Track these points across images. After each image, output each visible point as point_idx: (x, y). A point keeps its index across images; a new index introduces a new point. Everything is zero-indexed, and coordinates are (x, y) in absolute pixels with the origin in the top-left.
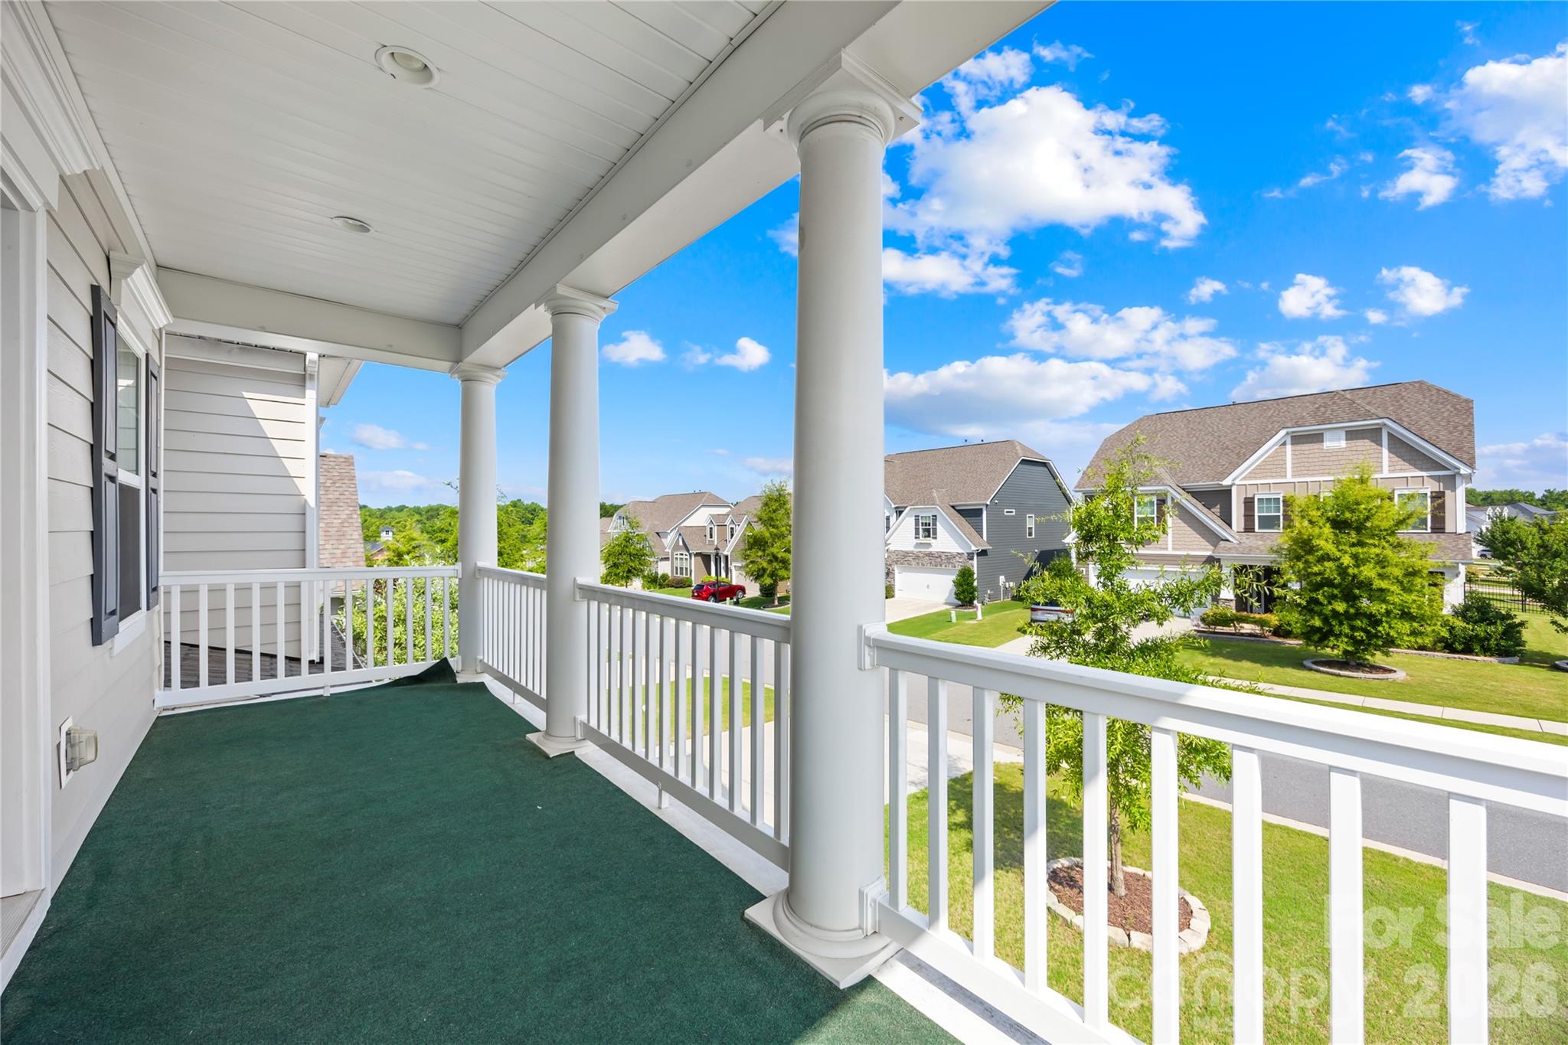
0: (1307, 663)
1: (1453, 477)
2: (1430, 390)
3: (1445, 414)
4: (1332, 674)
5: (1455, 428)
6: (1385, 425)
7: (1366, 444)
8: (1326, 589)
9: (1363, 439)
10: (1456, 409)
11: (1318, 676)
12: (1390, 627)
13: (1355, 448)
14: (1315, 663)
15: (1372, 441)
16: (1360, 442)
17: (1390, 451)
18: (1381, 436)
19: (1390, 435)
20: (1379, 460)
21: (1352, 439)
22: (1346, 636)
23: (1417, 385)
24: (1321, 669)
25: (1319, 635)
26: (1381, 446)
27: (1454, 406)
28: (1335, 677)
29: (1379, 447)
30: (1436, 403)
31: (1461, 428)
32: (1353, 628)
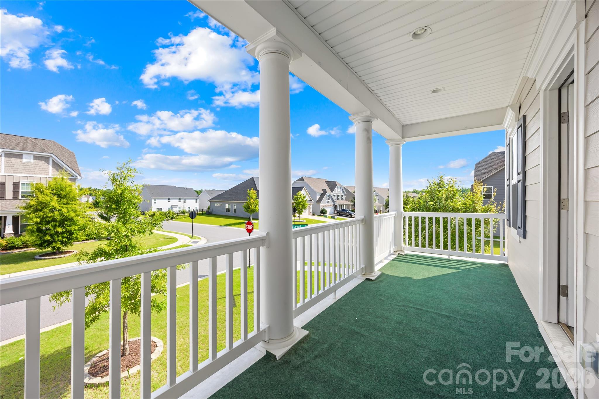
0: (37, 257)
1: (75, 179)
2: (58, 145)
3: (67, 156)
4: (52, 258)
5: (71, 162)
6: (51, 156)
7: (42, 163)
8: (52, 223)
9: (41, 160)
10: (70, 155)
11: (46, 261)
12: (77, 235)
13: (38, 164)
14: (40, 256)
15: (45, 162)
16: (40, 162)
17: (53, 167)
18: (49, 160)
19: (53, 160)
20: (48, 170)
21: (36, 160)
22: (60, 241)
23: (53, 142)
24: (47, 257)
25: (47, 243)
26: (49, 164)
27: (68, 153)
28: (54, 260)
29: (48, 165)
30: (62, 151)
31: (73, 162)
32: (63, 237)
